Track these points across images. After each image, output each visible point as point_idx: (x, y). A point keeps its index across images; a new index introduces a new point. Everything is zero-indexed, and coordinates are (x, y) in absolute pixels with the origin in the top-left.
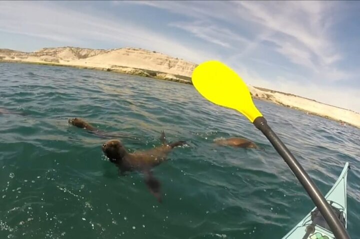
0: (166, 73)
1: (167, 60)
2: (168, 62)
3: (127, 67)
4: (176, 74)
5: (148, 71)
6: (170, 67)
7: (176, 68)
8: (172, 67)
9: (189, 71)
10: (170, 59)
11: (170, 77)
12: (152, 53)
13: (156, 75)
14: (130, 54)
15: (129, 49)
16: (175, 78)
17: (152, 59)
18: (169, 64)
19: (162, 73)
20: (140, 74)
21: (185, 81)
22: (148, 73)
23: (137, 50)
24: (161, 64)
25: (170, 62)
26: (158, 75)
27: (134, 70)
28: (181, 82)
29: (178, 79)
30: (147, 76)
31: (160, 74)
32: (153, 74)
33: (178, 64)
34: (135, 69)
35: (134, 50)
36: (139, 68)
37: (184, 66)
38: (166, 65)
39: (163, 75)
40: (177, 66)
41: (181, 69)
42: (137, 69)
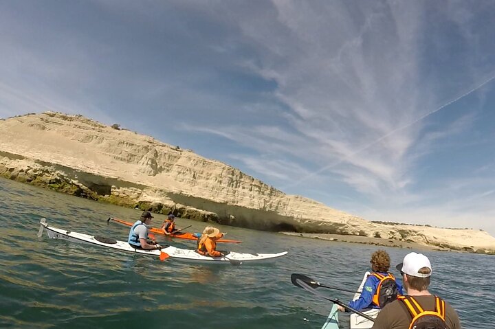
0: (142, 187)
1: (147, 149)
2: (150, 155)
3: (21, 158)
4: (175, 190)
5: (84, 176)
6: (156, 169)
7: (174, 173)
8: (161, 169)
9: (212, 182)
10: (158, 148)
11: (155, 199)
12: (109, 129)
13: (109, 193)
14: (48, 126)
15: (53, 116)
16: (169, 203)
17: (104, 143)
18: (153, 161)
19: (128, 185)
20: (58, 185)
21: (202, 212)
22: (85, 183)
23: (71, 119)
24: (130, 158)
25: (156, 154)
26: (115, 191)
27: (39, 167)
28: (188, 217)
29: (179, 206)
30: (79, 193)
31: (121, 189)
32: (98, 188)
33: (180, 162)
34: (43, 163)
35: (65, 118)
36: (54, 162)
37: (198, 168)
38: (144, 164)
39: (131, 193)
40: (175, 168)
41: (189, 177)
42: (49, 164)
